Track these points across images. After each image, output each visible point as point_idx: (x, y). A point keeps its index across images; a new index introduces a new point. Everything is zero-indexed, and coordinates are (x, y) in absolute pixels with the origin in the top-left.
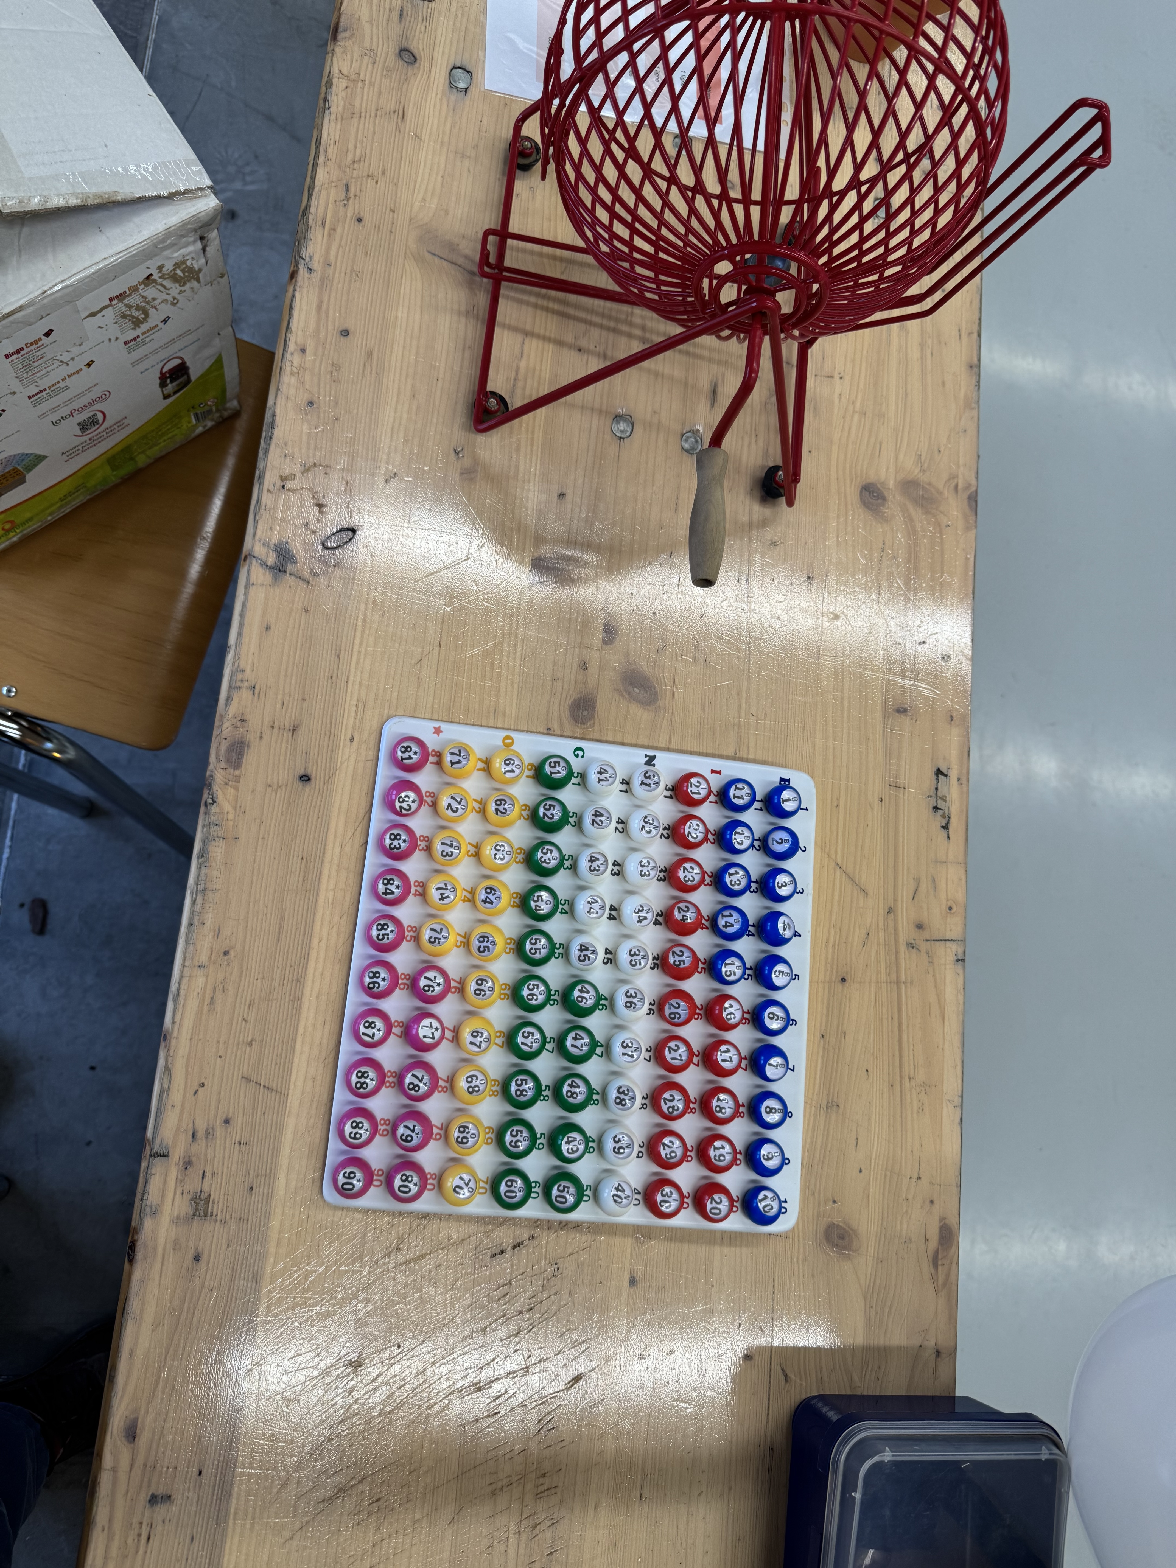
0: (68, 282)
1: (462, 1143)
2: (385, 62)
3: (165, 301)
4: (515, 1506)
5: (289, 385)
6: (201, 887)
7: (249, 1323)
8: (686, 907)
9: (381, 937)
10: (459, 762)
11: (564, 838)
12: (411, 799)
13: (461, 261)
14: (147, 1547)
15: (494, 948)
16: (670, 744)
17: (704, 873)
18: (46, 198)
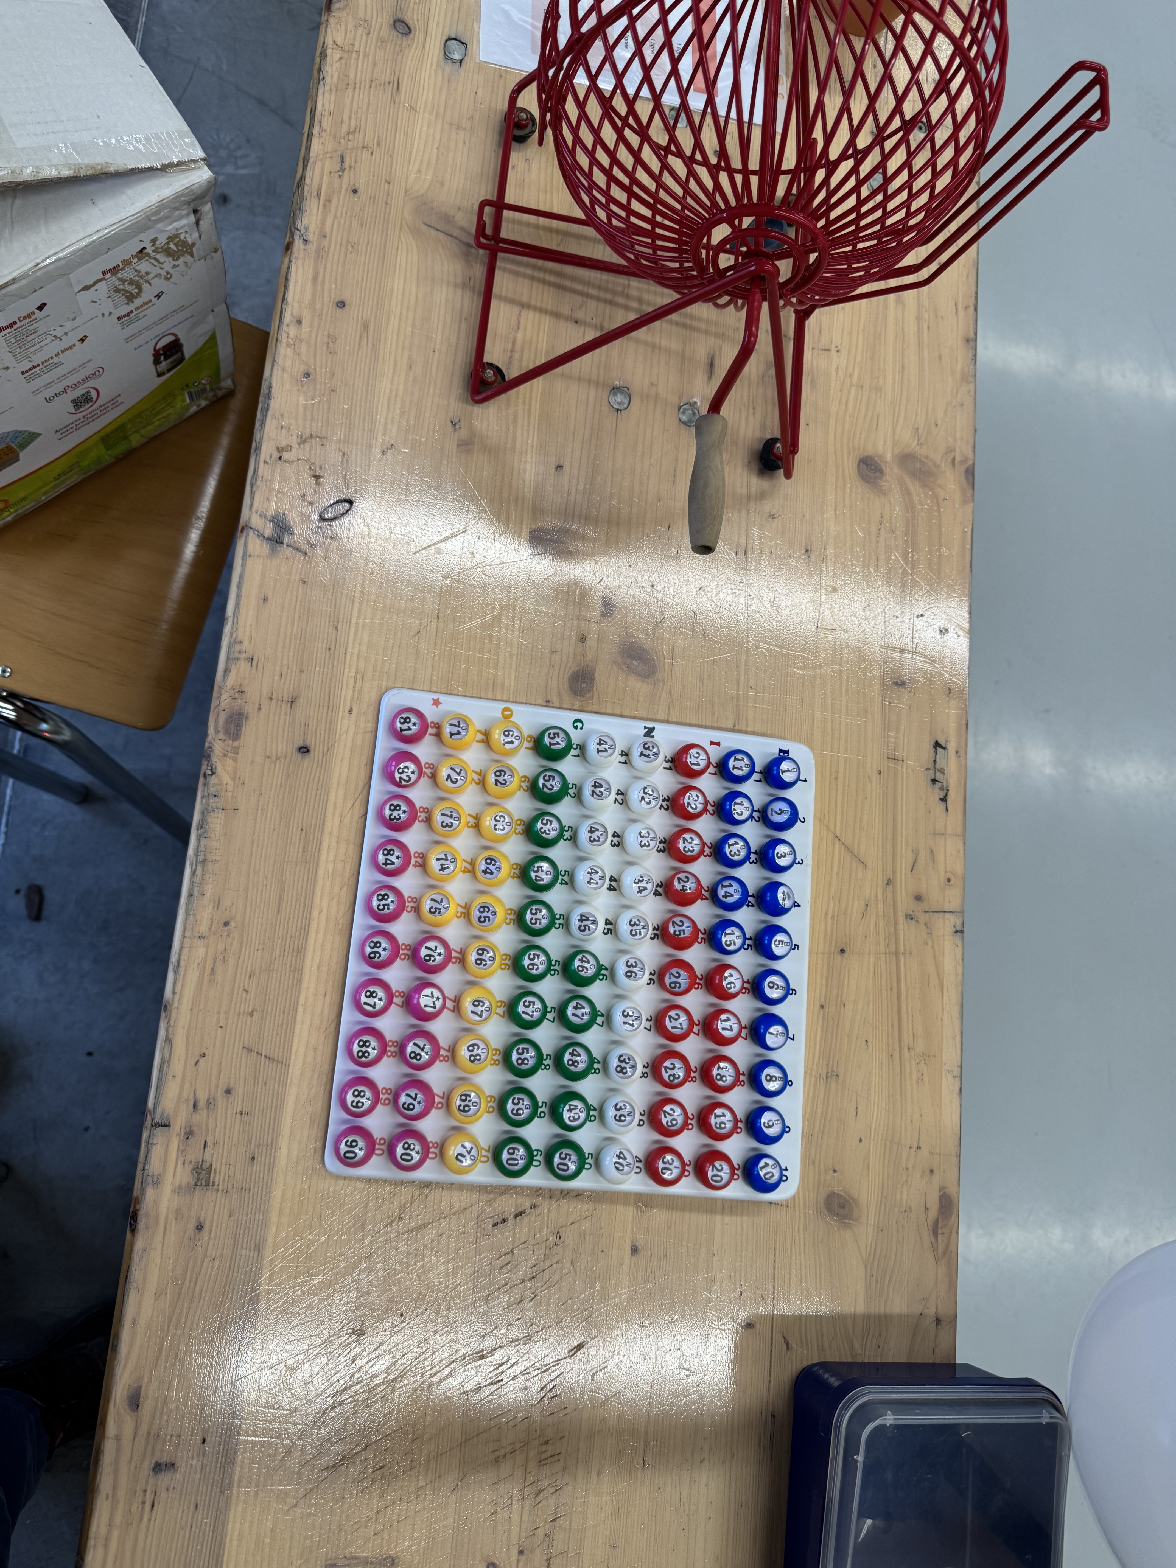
0: (61, 255)
1: (464, 1111)
2: (379, 33)
3: (158, 275)
4: (518, 1473)
5: (285, 356)
6: (201, 858)
7: (252, 1292)
8: (686, 877)
9: (381, 907)
10: (458, 733)
11: (564, 810)
12: (411, 770)
13: (456, 233)
14: (151, 1515)
15: (495, 919)
16: (668, 716)
17: (703, 844)
18: (38, 169)
